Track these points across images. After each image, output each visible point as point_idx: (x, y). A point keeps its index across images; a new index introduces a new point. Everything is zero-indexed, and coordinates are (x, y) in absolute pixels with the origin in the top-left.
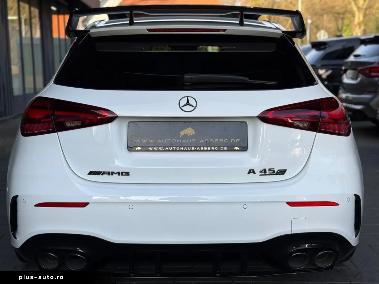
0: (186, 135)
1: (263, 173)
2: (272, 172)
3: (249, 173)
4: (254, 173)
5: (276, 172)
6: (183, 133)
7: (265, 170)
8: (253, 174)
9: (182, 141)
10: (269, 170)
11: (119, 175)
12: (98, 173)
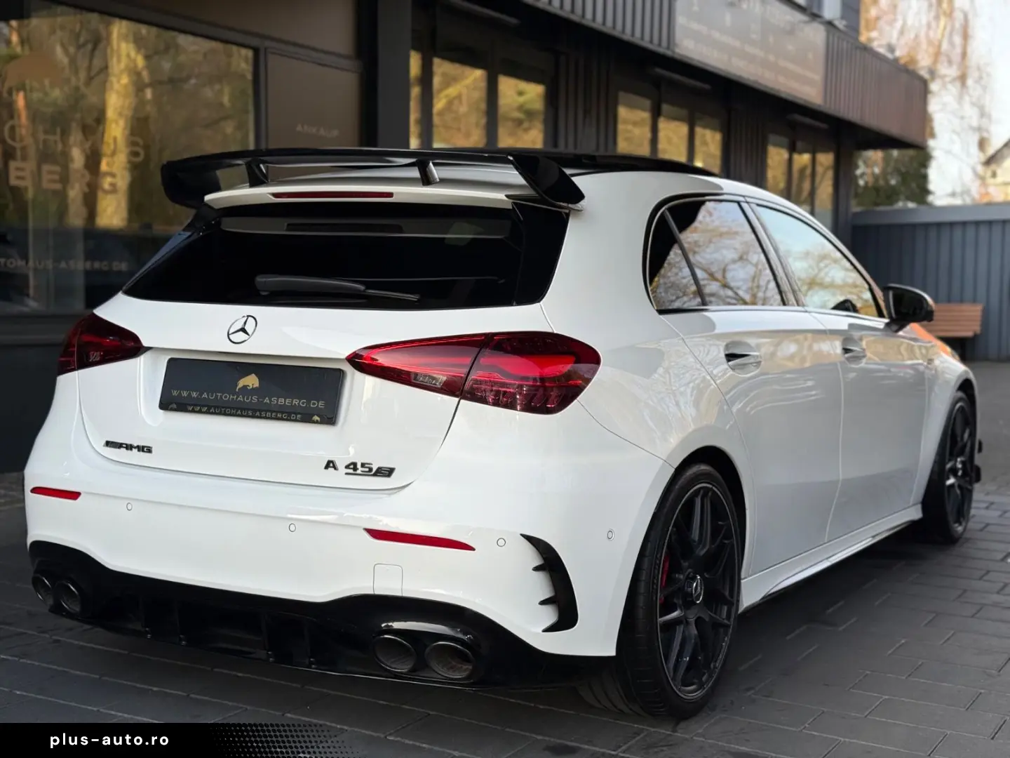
0: (245, 387)
1: (351, 471)
2: (367, 470)
3: (327, 467)
4: (335, 467)
5: (374, 470)
6: (242, 383)
7: (355, 464)
8: (333, 469)
9: (237, 398)
10: (363, 465)
11: (139, 451)
12: (119, 445)
